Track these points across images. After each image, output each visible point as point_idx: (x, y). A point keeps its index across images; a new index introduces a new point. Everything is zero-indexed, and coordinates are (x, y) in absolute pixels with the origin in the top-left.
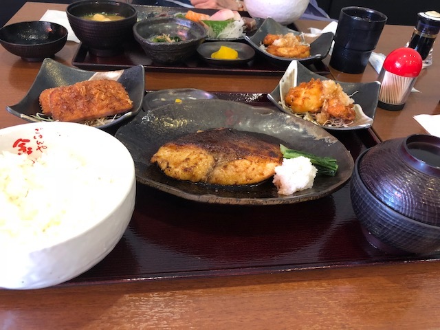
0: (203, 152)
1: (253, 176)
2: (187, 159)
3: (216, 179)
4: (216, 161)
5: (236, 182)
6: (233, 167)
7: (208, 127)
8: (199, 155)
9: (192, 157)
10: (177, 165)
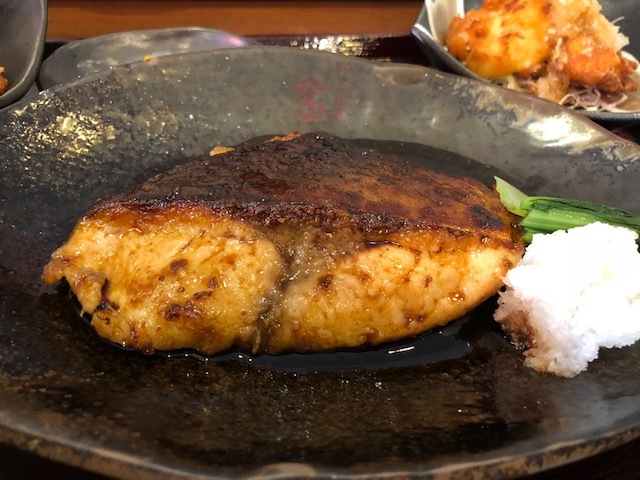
0: (238, 230)
1: (428, 308)
2: (179, 264)
3: (295, 332)
4: (288, 260)
5: (368, 336)
6: (352, 280)
7: (246, 134)
8: (222, 245)
9: (198, 255)
10: (139, 290)
